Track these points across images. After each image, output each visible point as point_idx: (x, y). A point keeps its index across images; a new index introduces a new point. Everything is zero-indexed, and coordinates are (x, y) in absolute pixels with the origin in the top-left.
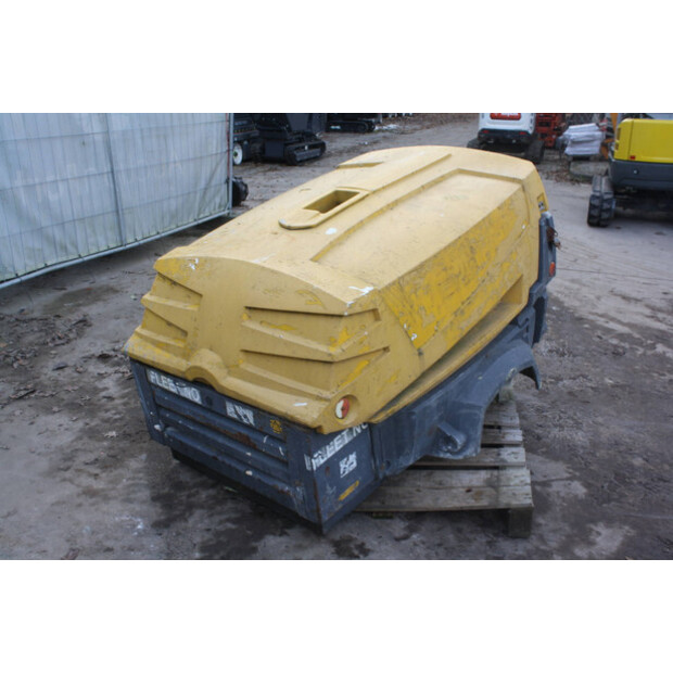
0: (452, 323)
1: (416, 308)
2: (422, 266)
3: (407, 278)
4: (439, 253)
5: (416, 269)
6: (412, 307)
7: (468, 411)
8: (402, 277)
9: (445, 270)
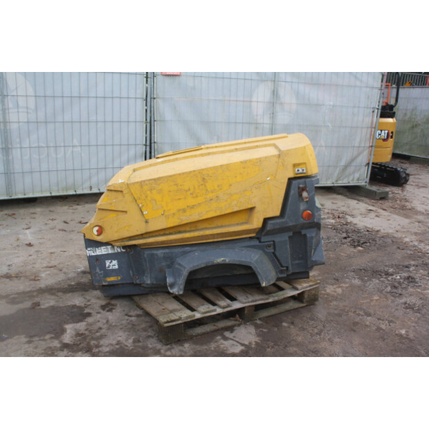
0: (174, 214)
1: (149, 198)
2: (159, 179)
3: (147, 182)
4: (174, 175)
5: (154, 180)
6: (146, 197)
7: (179, 267)
8: (144, 181)
9: (177, 185)
